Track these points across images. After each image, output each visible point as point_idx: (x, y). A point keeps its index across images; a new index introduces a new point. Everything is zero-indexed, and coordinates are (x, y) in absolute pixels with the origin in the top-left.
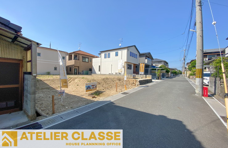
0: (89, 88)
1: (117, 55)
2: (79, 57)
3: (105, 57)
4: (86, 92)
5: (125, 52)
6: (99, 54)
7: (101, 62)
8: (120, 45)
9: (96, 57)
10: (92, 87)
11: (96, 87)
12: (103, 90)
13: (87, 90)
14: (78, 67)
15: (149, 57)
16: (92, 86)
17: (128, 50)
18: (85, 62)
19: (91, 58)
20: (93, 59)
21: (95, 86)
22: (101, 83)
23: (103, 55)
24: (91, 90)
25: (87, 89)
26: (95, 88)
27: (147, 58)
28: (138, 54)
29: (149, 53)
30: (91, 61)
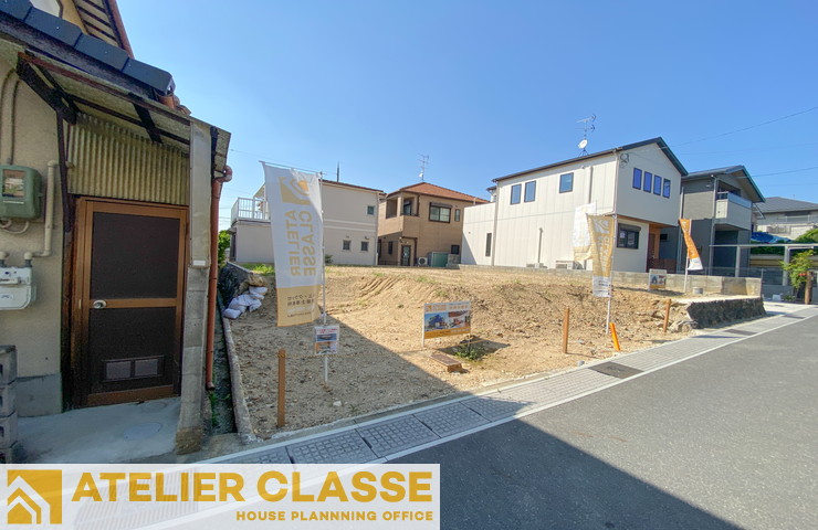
0: (438, 324)
2: (418, 204)
3: (514, 200)
5: (607, 171)
6: (489, 189)
7: (496, 220)
8: (583, 144)
9: (478, 203)
10: (452, 319)
11: (468, 320)
14: (415, 239)
22: (492, 304)
23: (505, 191)
24: (448, 333)
25: (430, 327)
26: (463, 325)
28: (676, 179)
30: (459, 218)
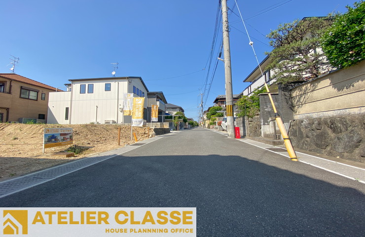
0: (53, 140)
1: (108, 88)
3: (82, 91)
4: (46, 147)
5: (124, 85)
6: (66, 85)
7: (71, 101)
8: (114, 73)
9: (58, 91)
10: (62, 137)
11: (71, 138)
12: (89, 144)
13: (50, 144)
14: (7, 109)
15: (161, 99)
16: (61, 135)
17: (130, 83)
18: (28, 99)
19: (45, 91)
20: (51, 94)
21: (68, 137)
22: (81, 132)
23: (76, 87)
24: (60, 145)
25: (48, 141)
26: (69, 140)
27: (158, 100)
28: (146, 93)
29: (162, 94)
30: (45, 98)
